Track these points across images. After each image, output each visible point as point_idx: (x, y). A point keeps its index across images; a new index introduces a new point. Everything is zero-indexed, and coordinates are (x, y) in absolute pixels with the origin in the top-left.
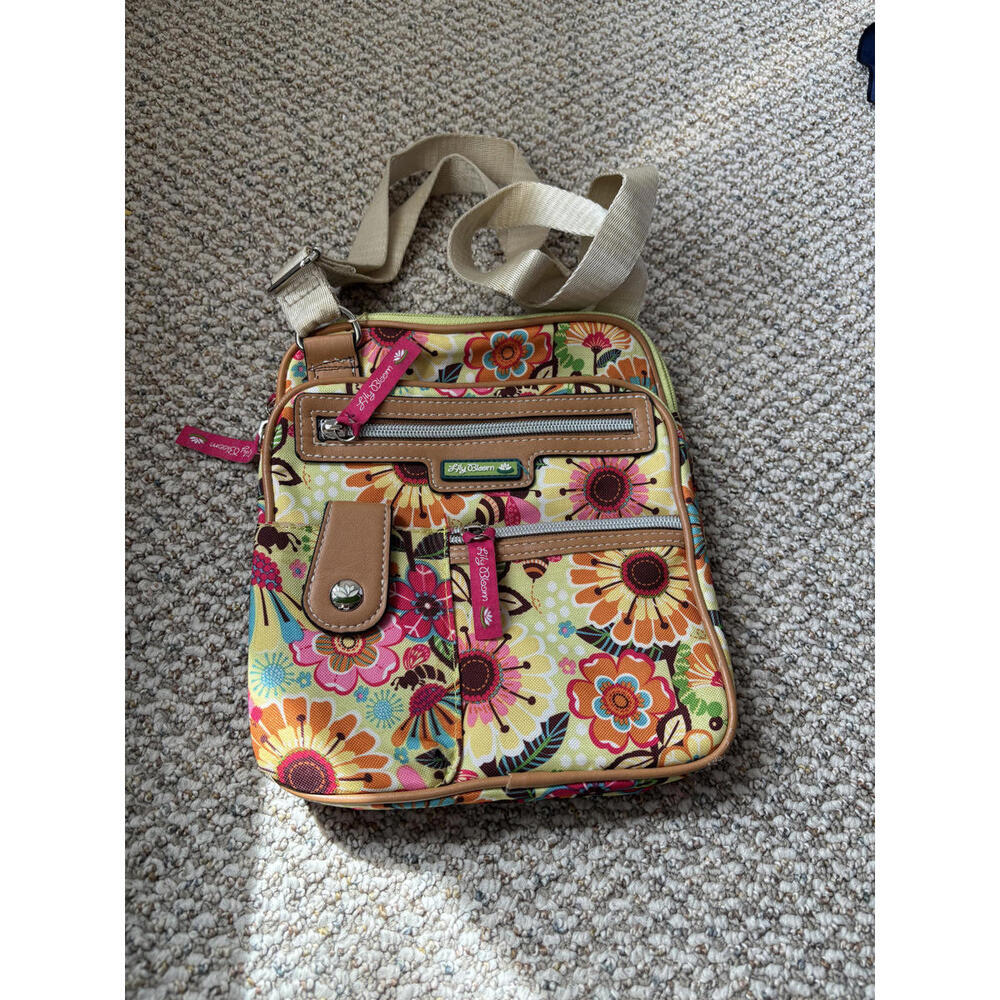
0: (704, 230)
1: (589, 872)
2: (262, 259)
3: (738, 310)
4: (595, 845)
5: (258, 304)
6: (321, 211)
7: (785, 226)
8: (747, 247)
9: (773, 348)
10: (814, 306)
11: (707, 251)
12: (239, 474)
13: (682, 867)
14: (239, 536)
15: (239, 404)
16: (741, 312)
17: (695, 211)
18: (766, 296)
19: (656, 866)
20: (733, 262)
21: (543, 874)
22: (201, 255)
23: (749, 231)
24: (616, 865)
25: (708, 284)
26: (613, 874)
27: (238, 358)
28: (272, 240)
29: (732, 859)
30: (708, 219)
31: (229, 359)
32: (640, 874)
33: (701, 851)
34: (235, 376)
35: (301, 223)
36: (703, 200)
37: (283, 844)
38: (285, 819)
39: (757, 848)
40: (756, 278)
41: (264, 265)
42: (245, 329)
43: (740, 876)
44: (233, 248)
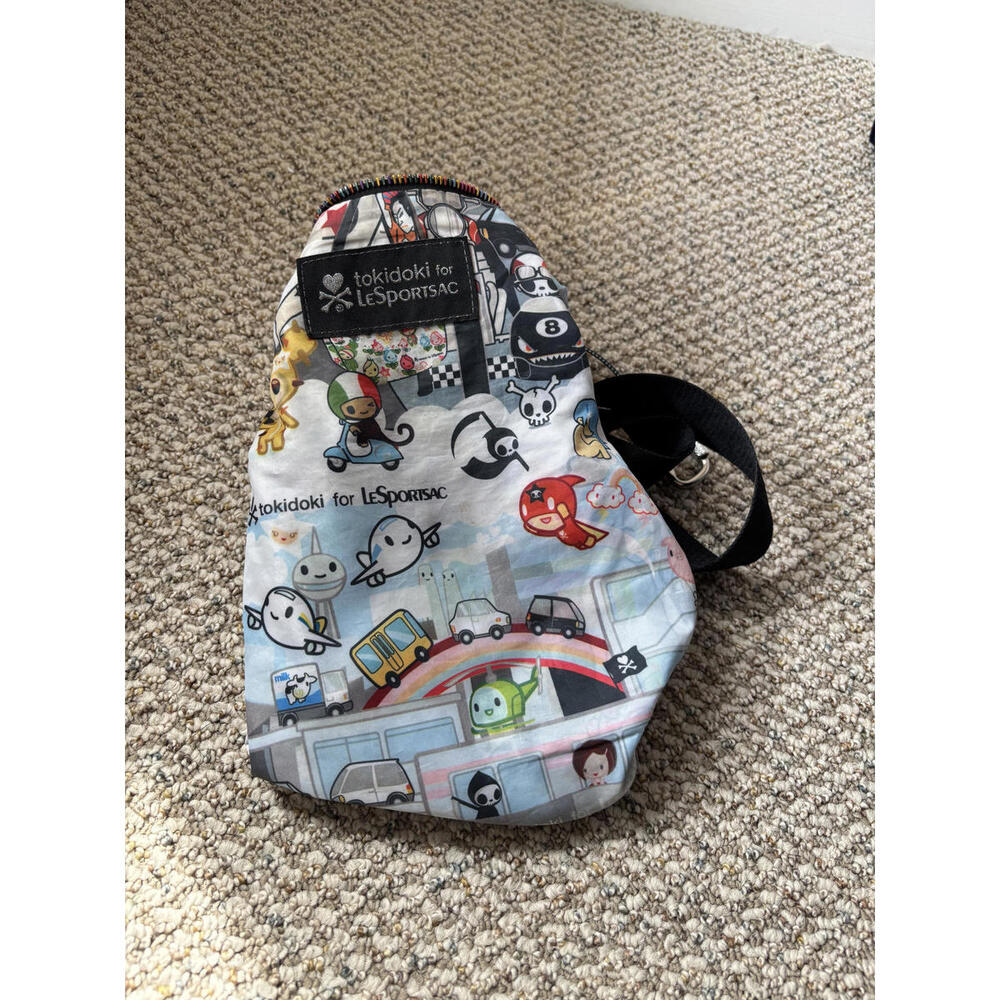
0: (693, 286)
1: (472, 959)
2: (231, 259)
3: (717, 370)
4: (484, 929)
5: (219, 304)
6: (302, 220)
7: (776, 292)
8: (735, 308)
9: (749, 413)
10: (797, 377)
11: (694, 308)
12: (165, 474)
13: (578, 965)
14: (152, 541)
15: (179, 403)
16: (721, 372)
17: (686, 267)
18: (749, 360)
19: (549, 961)
20: (719, 322)
21: (422, 955)
22: (168, 248)
23: (740, 293)
24: (505, 955)
25: (690, 341)
26: (499, 964)
27: (188, 356)
28: (246, 242)
29: (635, 963)
30: (699, 276)
31: (178, 356)
32: (529, 968)
33: (601, 949)
34: (181, 374)
35: (279, 229)
36: (696, 256)
37: (136, 887)
38: (142, 857)
39: (665, 953)
40: (741, 340)
41: (233, 267)
42: (201, 327)
43: (641, 983)
44: (204, 245)
